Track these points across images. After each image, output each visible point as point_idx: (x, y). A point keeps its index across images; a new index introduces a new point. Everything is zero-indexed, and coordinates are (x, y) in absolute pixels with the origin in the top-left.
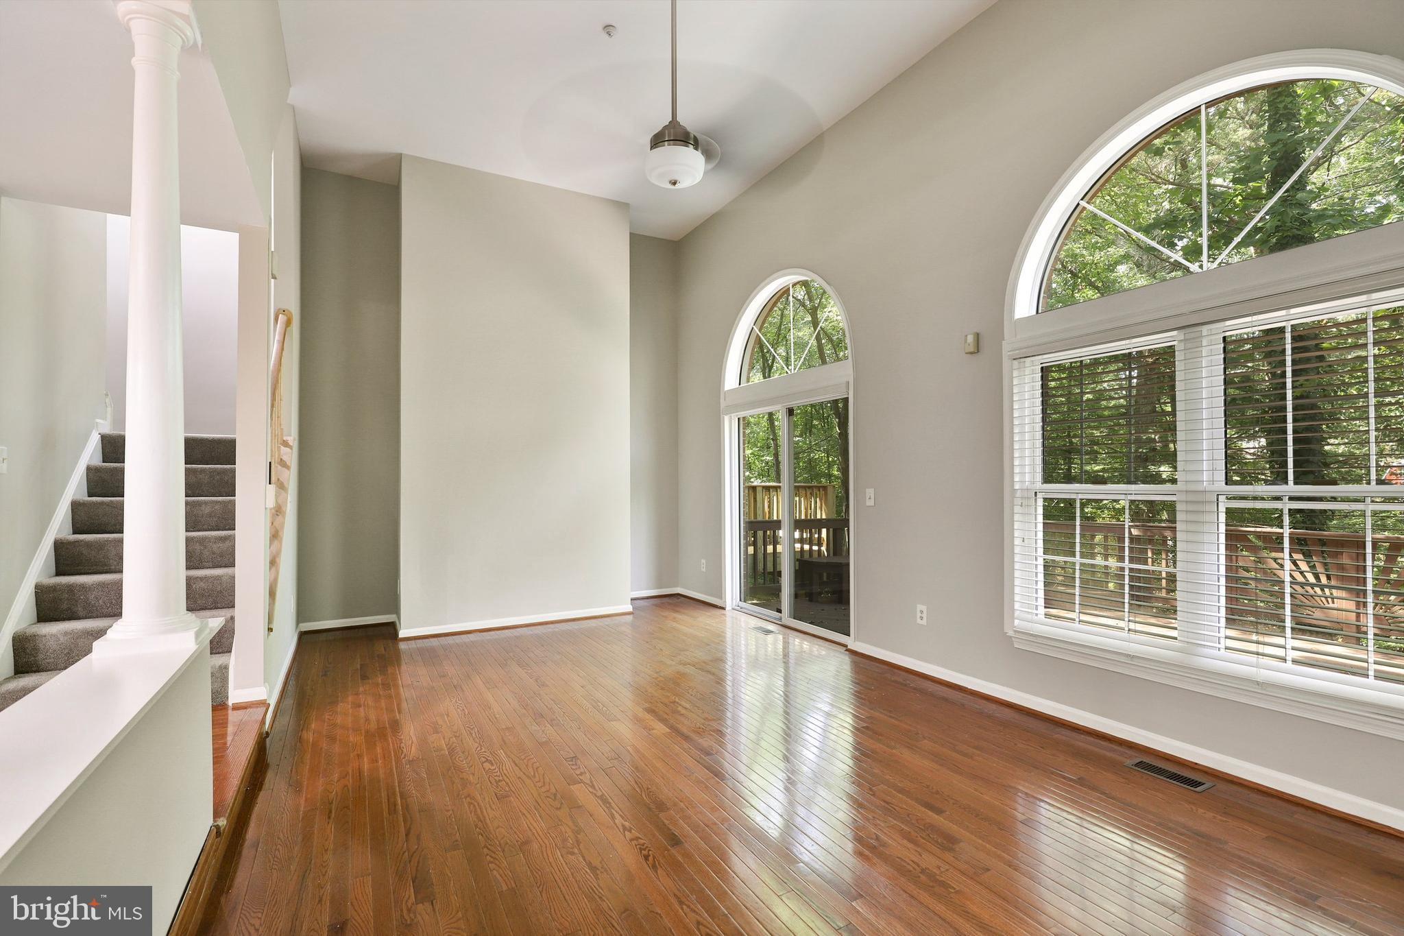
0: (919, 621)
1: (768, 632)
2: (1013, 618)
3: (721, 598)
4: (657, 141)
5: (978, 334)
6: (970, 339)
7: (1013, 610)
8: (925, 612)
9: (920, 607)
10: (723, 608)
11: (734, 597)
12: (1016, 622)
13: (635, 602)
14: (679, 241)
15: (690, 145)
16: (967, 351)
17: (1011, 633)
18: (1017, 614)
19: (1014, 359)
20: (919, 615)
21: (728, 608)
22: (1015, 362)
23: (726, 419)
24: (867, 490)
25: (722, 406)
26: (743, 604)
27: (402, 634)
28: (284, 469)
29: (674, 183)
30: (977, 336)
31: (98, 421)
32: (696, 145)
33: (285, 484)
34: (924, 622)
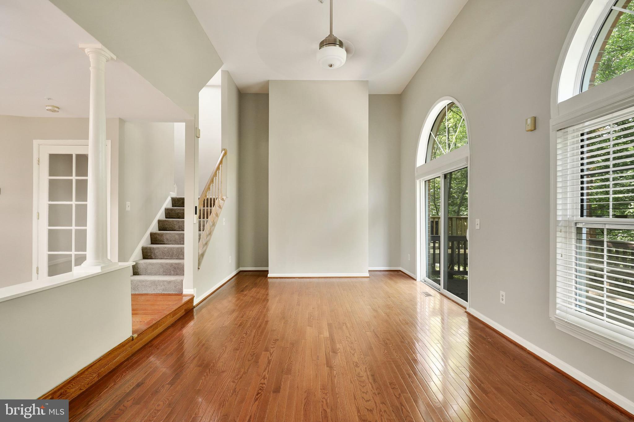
0: (501, 301)
1: (428, 295)
2: (555, 309)
3: (415, 275)
4: (322, 44)
5: (535, 117)
6: (529, 121)
7: (555, 304)
8: (504, 296)
9: (502, 293)
10: (416, 280)
11: (422, 275)
12: (558, 312)
13: (371, 272)
14: (401, 94)
15: (337, 45)
16: (527, 129)
17: (553, 319)
18: (558, 306)
19: (558, 131)
20: (501, 297)
21: (418, 279)
22: (560, 133)
23: (418, 182)
24: (476, 219)
25: (416, 175)
26: (427, 279)
27: (269, 275)
28: (220, 209)
29: (331, 66)
30: (535, 119)
31: (171, 193)
32: (341, 44)
33: (218, 215)
34: (504, 302)
